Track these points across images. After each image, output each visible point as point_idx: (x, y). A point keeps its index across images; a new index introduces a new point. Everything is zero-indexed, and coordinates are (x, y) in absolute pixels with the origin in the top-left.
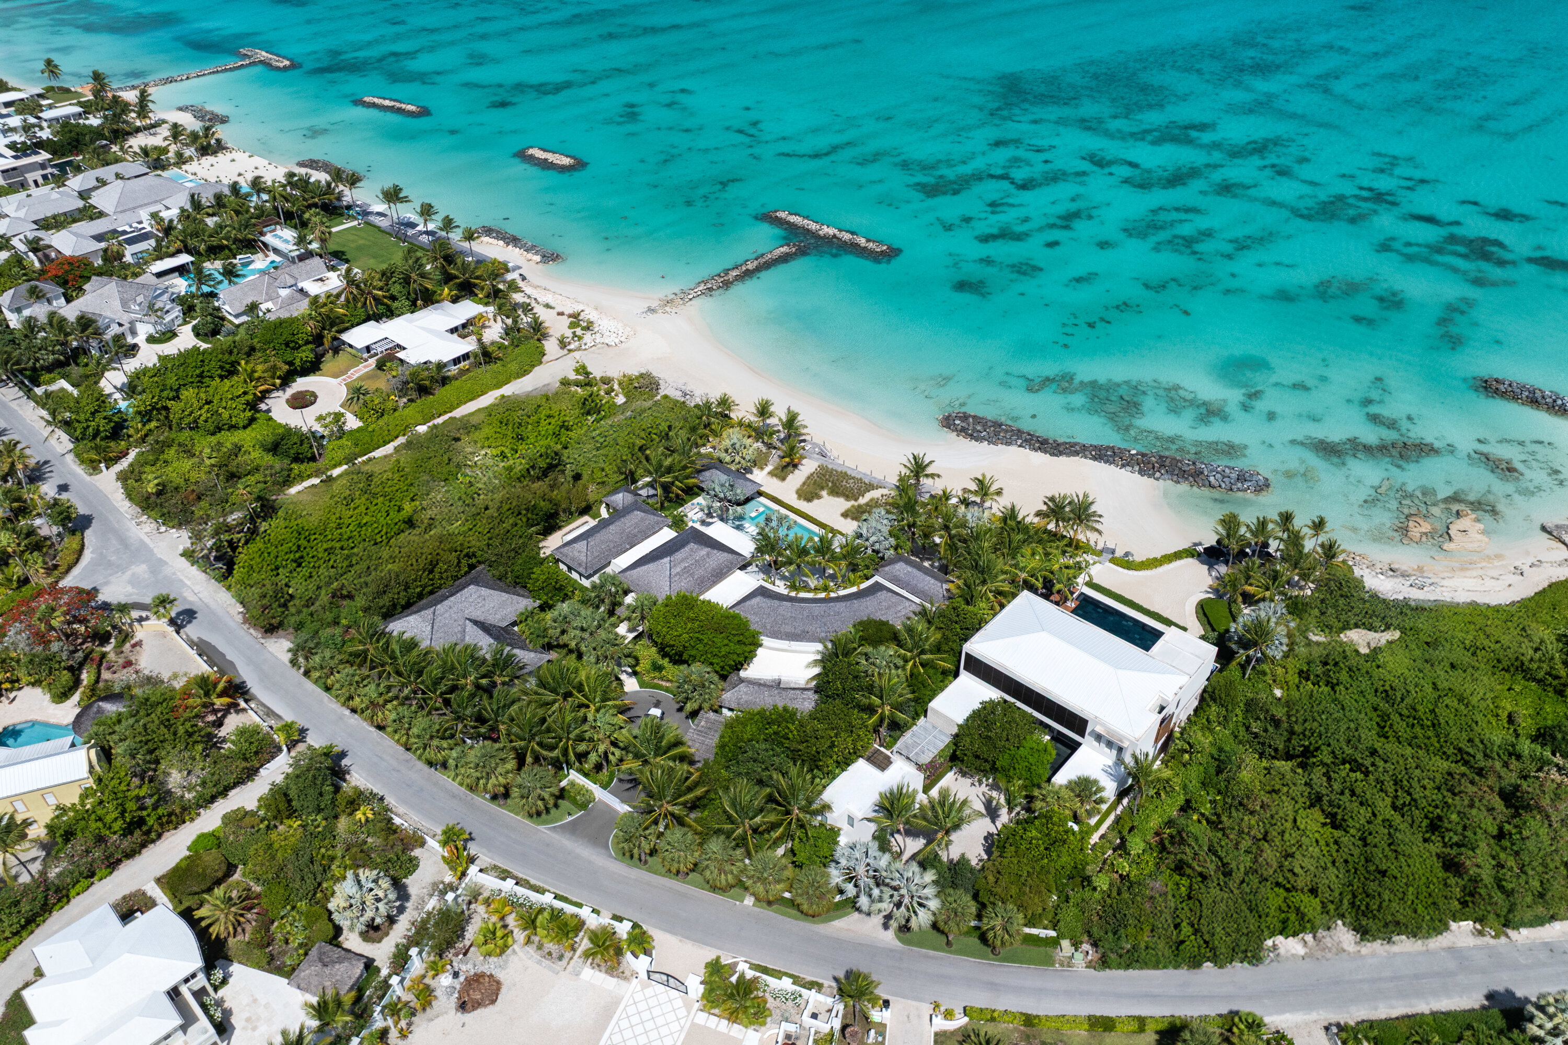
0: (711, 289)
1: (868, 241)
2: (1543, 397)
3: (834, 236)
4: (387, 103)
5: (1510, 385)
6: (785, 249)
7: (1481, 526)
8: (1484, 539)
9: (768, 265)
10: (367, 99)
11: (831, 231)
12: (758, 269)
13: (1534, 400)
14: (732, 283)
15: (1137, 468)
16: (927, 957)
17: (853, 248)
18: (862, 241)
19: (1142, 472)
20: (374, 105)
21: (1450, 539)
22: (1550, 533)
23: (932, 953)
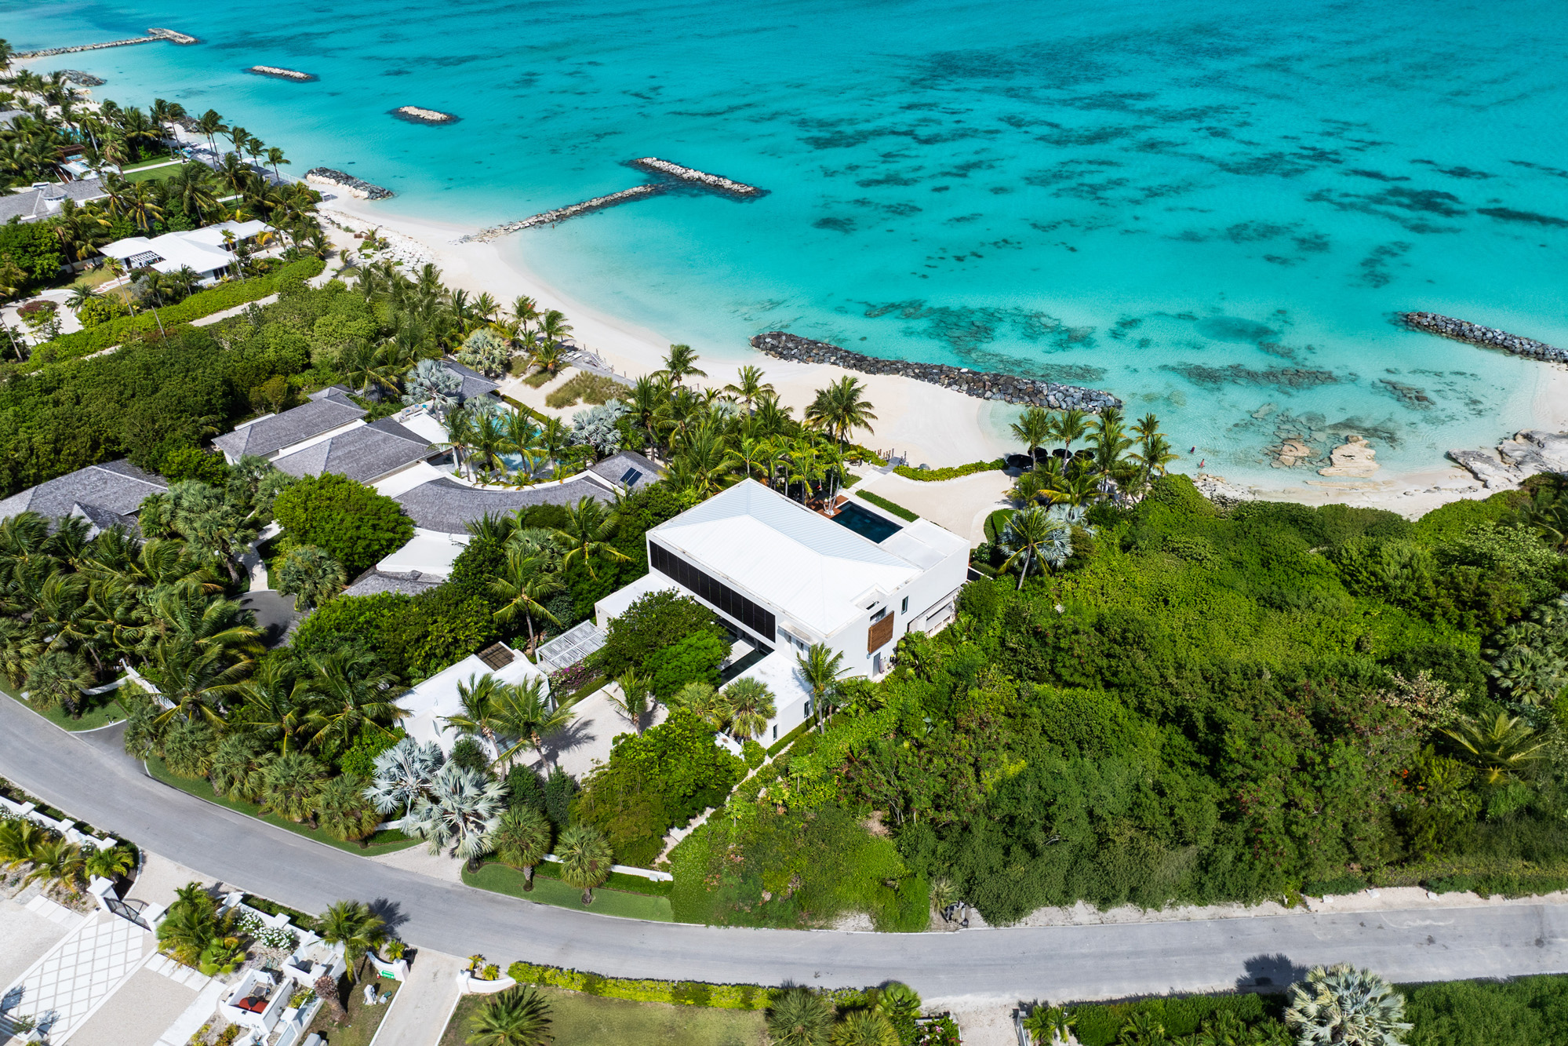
0: (542, 222)
1: (734, 183)
2: (1471, 330)
3: (699, 179)
4: (277, 71)
5: (1434, 318)
6: (641, 189)
7: (1372, 452)
8: (1374, 465)
9: (615, 202)
10: (257, 68)
11: (696, 175)
12: (604, 205)
13: (1460, 334)
15: (965, 387)
16: (493, 901)
17: (715, 189)
18: (727, 184)
19: (970, 392)
20: (263, 73)
21: (1332, 464)
22: (1455, 460)
23: (501, 896)
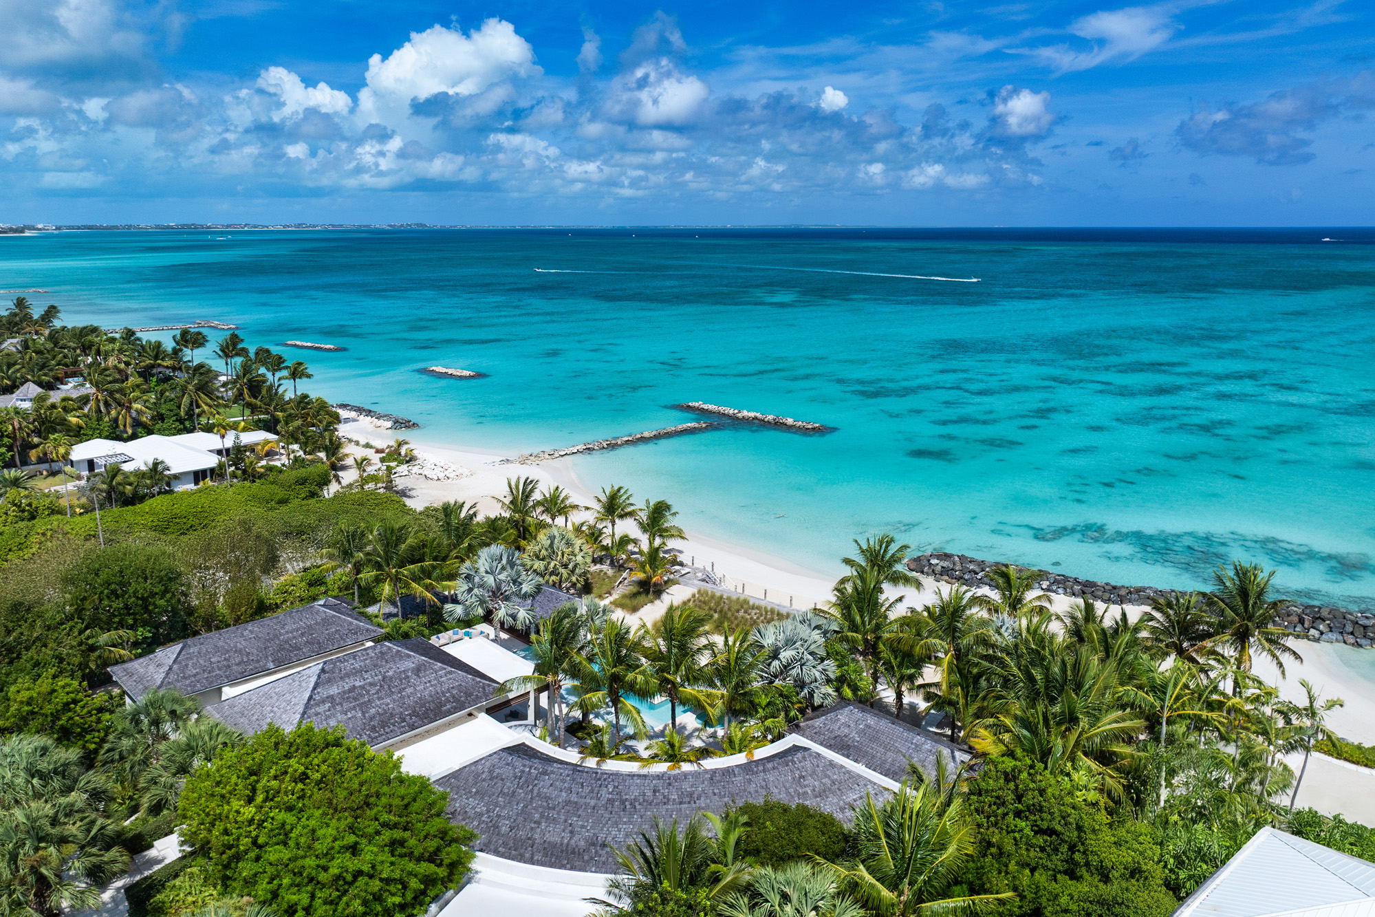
0: (592, 449)
1: (797, 421)
4: (309, 344)
6: (694, 425)
9: (669, 435)
10: (289, 342)
11: (752, 414)
12: (658, 437)
14: (620, 445)
17: (778, 425)
18: (790, 421)
20: (295, 346)
